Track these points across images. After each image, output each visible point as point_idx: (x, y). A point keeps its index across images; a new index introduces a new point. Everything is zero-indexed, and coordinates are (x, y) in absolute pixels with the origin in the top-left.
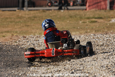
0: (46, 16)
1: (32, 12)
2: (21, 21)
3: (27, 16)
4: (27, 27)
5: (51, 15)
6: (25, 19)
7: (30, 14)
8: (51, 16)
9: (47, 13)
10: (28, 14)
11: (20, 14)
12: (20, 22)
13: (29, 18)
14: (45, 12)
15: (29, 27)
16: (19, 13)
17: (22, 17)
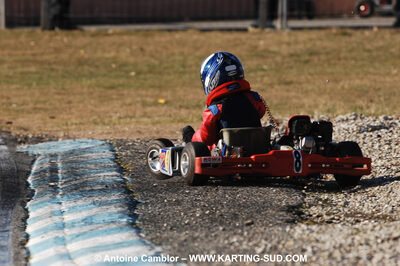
0: (351, 51)
1: (302, 36)
2: (265, 67)
3: (285, 50)
4: (283, 87)
5: (368, 46)
6: (278, 59)
7: (296, 42)
8: (369, 51)
9: (353, 39)
10: (289, 44)
11: (262, 43)
12: (263, 70)
13: (291, 55)
14: (350, 35)
15: (290, 87)
16: (259, 39)
17: (270, 52)
